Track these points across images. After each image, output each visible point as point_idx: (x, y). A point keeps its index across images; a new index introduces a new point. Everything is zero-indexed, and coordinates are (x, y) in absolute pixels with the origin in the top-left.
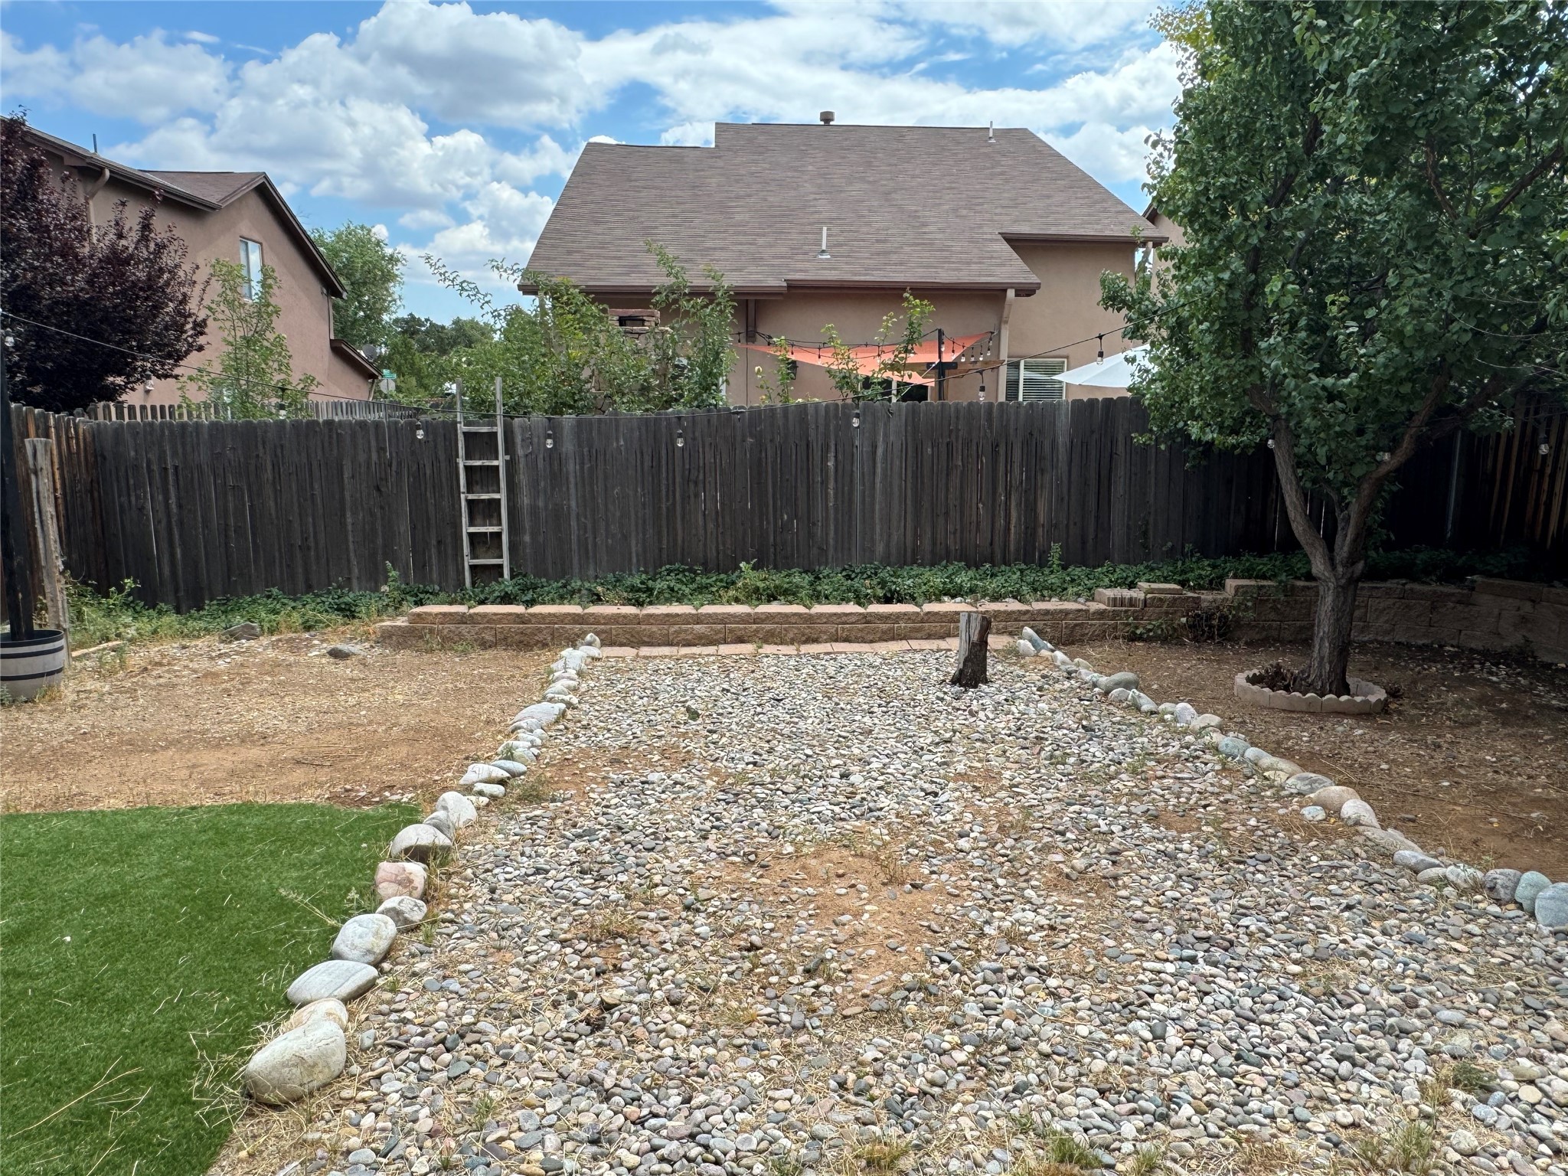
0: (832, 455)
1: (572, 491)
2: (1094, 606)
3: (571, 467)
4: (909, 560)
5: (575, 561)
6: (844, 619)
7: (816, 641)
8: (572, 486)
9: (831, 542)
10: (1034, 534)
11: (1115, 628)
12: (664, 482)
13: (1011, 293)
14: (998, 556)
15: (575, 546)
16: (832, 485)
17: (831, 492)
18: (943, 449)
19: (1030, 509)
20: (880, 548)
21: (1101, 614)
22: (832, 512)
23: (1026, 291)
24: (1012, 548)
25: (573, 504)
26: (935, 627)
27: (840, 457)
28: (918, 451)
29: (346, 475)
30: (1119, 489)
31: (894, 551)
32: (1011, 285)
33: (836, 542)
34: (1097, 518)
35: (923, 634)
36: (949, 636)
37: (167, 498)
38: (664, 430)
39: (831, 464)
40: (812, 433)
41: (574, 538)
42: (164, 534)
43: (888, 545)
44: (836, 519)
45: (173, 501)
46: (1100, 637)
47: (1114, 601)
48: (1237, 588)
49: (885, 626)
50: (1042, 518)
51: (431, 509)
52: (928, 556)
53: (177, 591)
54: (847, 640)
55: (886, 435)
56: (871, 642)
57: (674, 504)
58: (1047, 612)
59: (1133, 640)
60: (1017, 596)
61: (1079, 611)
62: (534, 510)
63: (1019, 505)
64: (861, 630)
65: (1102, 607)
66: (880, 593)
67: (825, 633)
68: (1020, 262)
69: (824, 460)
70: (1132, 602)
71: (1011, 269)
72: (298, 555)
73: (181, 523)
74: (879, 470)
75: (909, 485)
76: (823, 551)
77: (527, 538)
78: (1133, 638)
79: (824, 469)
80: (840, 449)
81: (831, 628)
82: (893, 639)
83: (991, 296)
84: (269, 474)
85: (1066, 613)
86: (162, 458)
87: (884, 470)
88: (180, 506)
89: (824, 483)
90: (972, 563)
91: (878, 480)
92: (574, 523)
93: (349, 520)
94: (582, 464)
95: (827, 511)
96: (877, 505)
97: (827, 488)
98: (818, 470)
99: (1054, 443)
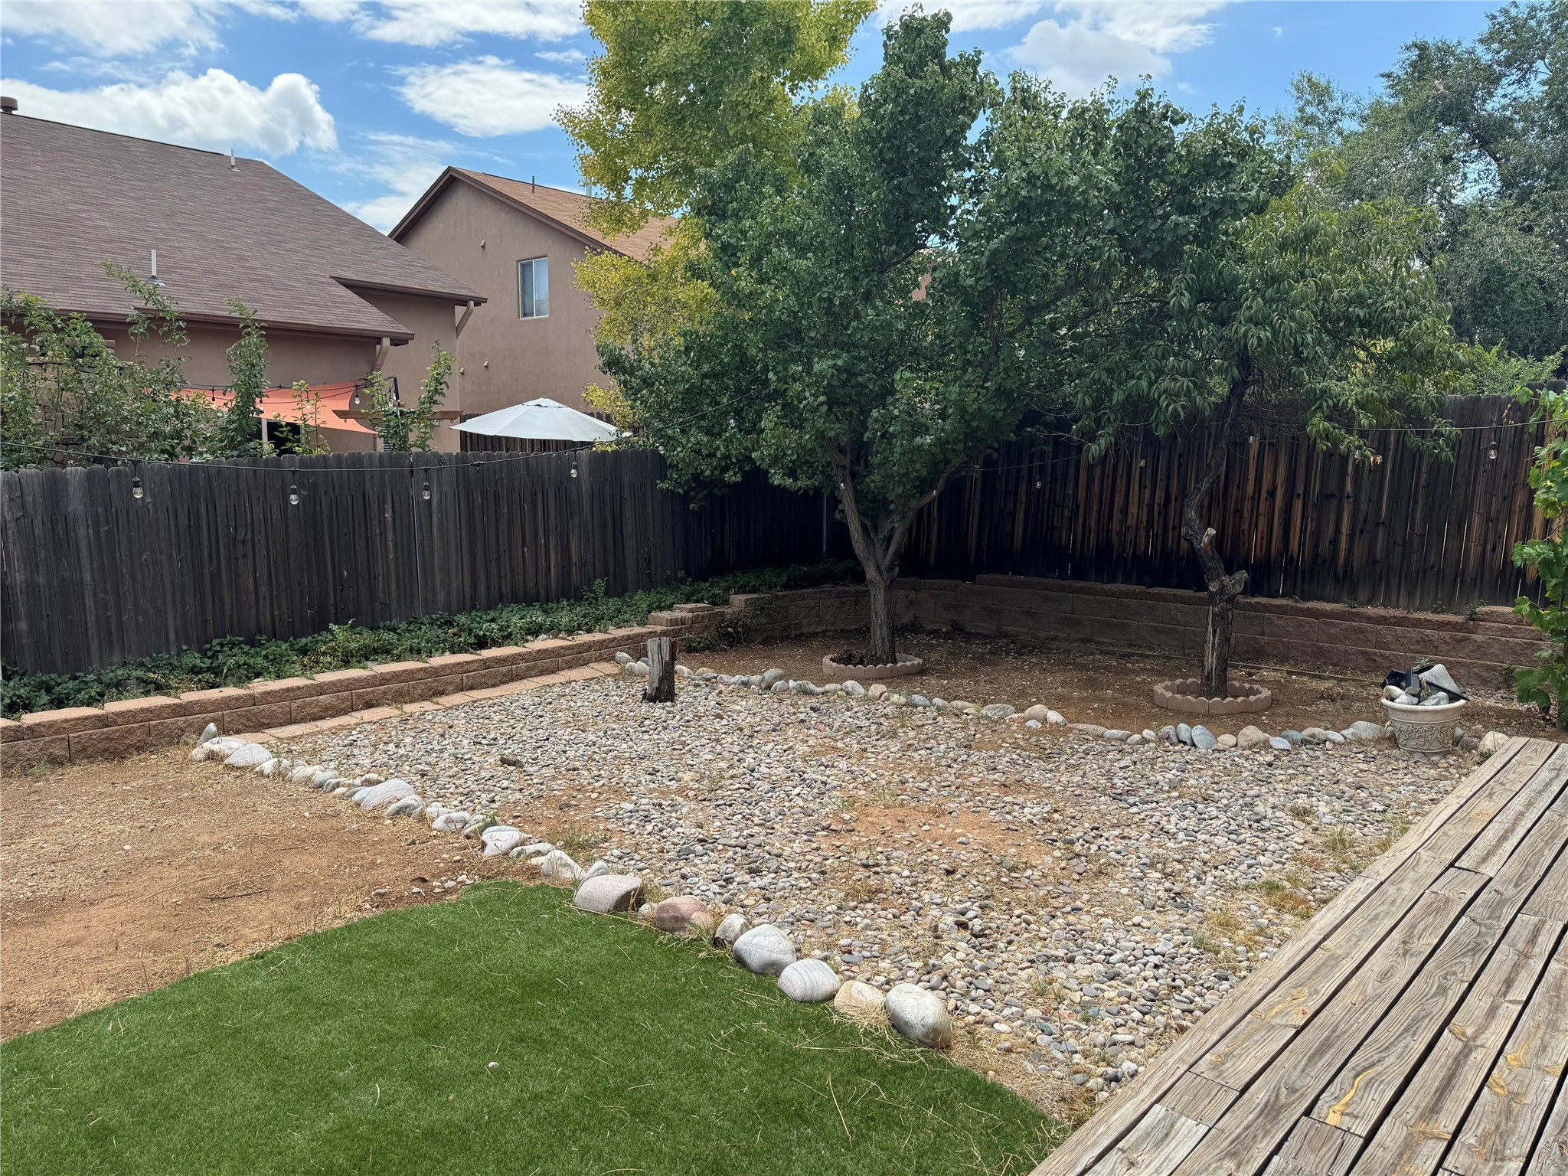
0: (388, 506)
1: (85, 561)
3: (82, 532)
4: (468, 606)
5: (94, 647)
6: (466, 667)
7: (442, 693)
8: (84, 553)
9: (394, 595)
10: (569, 572)
12: (206, 543)
13: (386, 342)
14: (543, 594)
15: (92, 629)
16: (390, 537)
17: (390, 544)
18: (491, 497)
19: (565, 551)
20: (441, 598)
21: (664, 634)
22: (392, 565)
23: (398, 341)
24: (553, 586)
25: (87, 577)
26: (546, 663)
27: (396, 506)
28: (470, 501)
30: (628, 529)
31: (454, 598)
32: (387, 334)
33: (399, 595)
34: (614, 554)
39: (388, 515)
40: (368, 484)
41: (91, 619)
43: (448, 594)
44: (397, 571)
47: (671, 622)
49: (504, 669)
50: (574, 558)
52: (483, 601)
55: (440, 485)
56: (497, 685)
57: (219, 568)
58: (629, 637)
59: (689, 653)
62: (31, 588)
63: (556, 548)
64: (485, 676)
65: (663, 628)
66: (471, 639)
67: (450, 683)
68: (375, 310)
69: (381, 510)
74: (435, 520)
76: (387, 607)
78: (693, 650)
79: (382, 520)
80: (396, 500)
82: (512, 680)
85: (640, 636)
87: (441, 520)
89: (383, 534)
90: (528, 600)
91: (435, 530)
92: (89, 601)
94: (97, 526)
95: (387, 564)
96: (436, 555)
97: (386, 540)
98: (376, 522)
99: (579, 489)
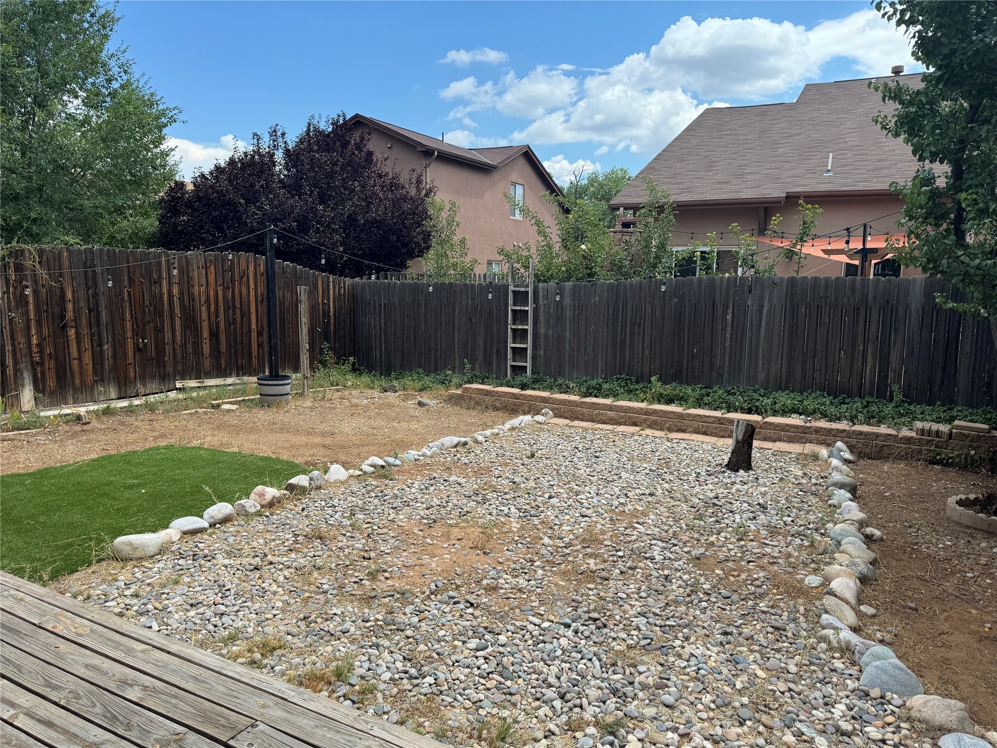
0: (730, 311)
1: (568, 327)
3: (568, 313)
4: (783, 387)
5: (567, 368)
8: (568, 323)
9: (726, 370)
10: (887, 376)
12: (620, 324)
14: (855, 391)
15: (567, 359)
16: (729, 331)
17: (728, 336)
18: (814, 310)
19: (884, 358)
20: (762, 377)
22: (728, 349)
25: (568, 334)
26: (771, 433)
27: (735, 312)
28: (795, 312)
29: (456, 312)
31: (771, 378)
33: (730, 370)
34: (944, 369)
36: (780, 440)
37: (380, 320)
38: (622, 292)
39: (729, 317)
40: (717, 296)
41: (567, 354)
42: (378, 337)
43: (768, 374)
44: (731, 353)
45: (382, 321)
46: (906, 457)
51: (495, 332)
52: (798, 386)
53: (381, 366)
55: (770, 299)
57: (625, 337)
58: (862, 433)
59: (934, 463)
61: (889, 435)
62: (547, 337)
63: (874, 355)
64: (716, 428)
67: (691, 427)
69: (725, 313)
72: (433, 352)
73: (385, 332)
74: (764, 323)
75: (786, 334)
76: (720, 375)
77: (542, 353)
79: (724, 320)
80: (735, 307)
81: (695, 424)
84: (422, 310)
86: (380, 299)
87: (768, 324)
88: (385, 324)
89: (724, 329)
90: (833, 393)
91: (763, 329)
92: (567, 346)
93: (456, 336)
94: (574, 311)
95: (725, 349)
96: (761, 347)
97: (725, 333)
98: (720, 321)
99: (907, 308)
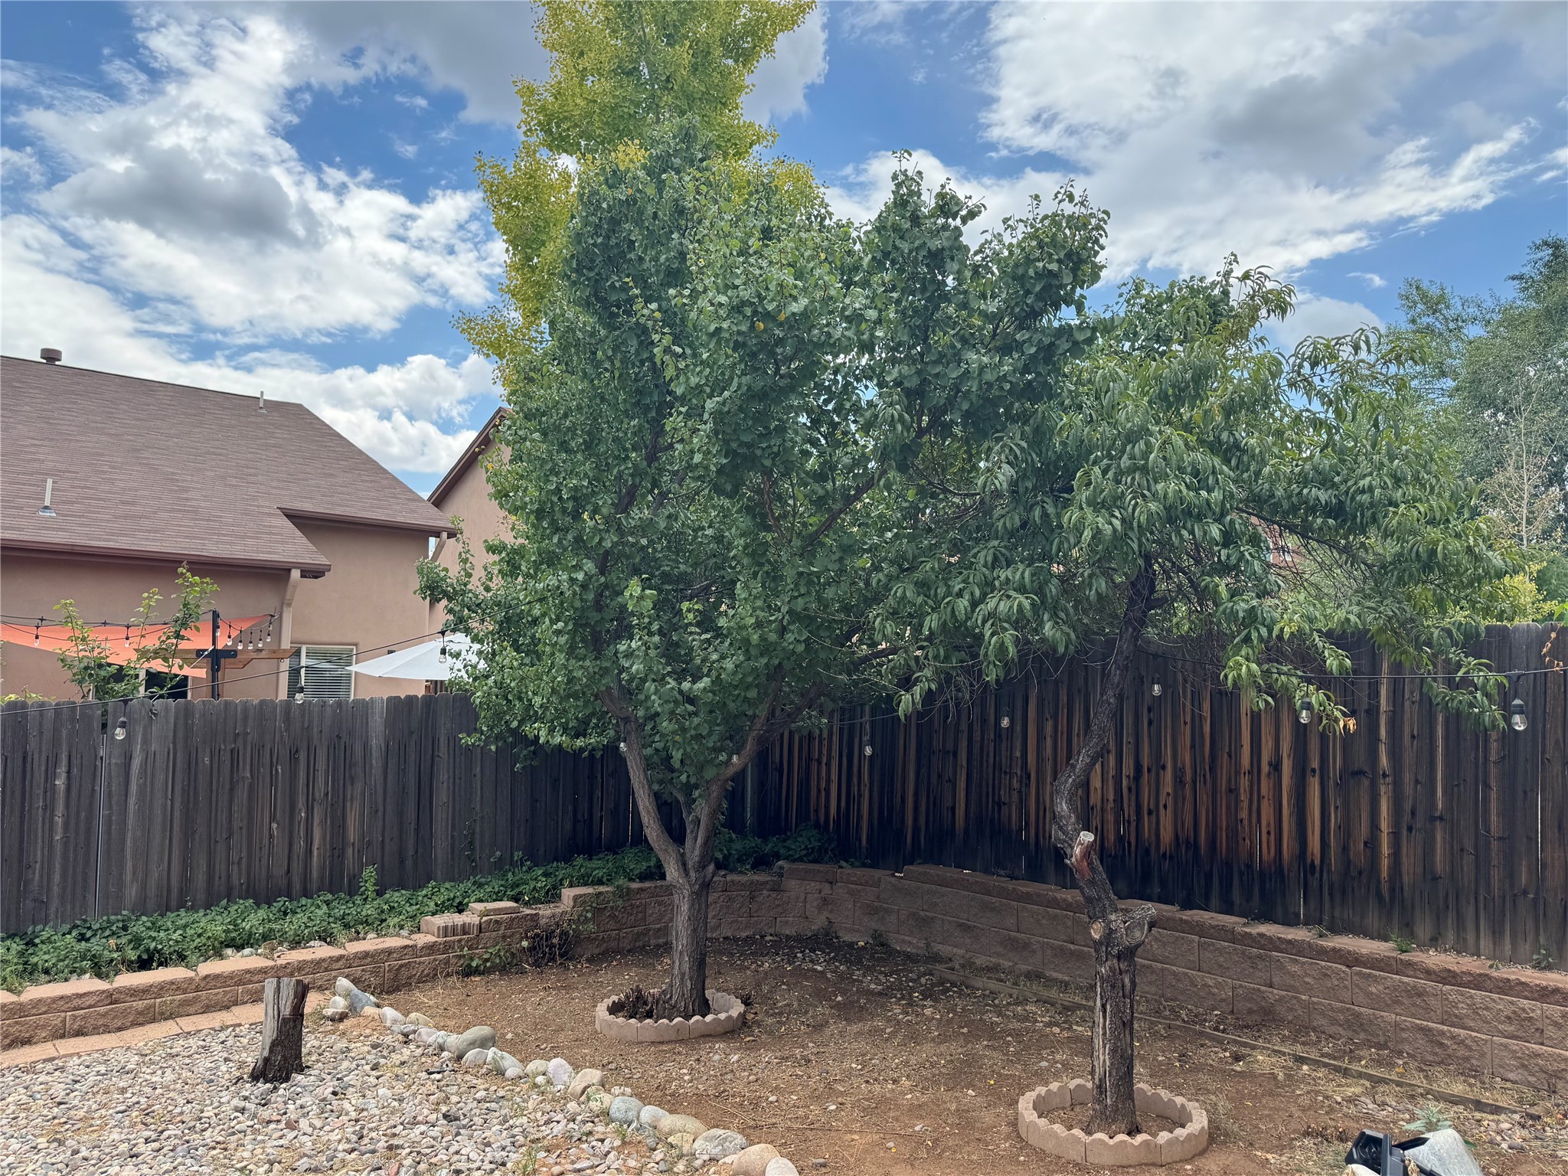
0: (62, 770)
2: (422, 939)
4: (174, 903)
6: (76, 1002)
7: (27, 1042)
9: (56, 889)
10: (342, 855)
11: (447, 962)
13: (295, 574)
14: (297, 886)
16: (60, 810)
17: (59, 820)
18: (226, 758)
19: (338, 826)
20: (132, 892)
21: (431, 948)
22: (58, 848)
23: (313, 573)
24: (315, 874)
26: (218, 994)
27: (75, 771)
28: (191, 764)
30: (442, 796)
31: (152, 891)
32: (297, 565)
33: (64, 889)
34: (417, 830)
35: (197, 1007)
36: (236, 1003)
39: (60, 782)
40: (32, 745)
43: (144, 886)
46: (429, 978)
47: (446, 931)
48: (576, 898)
49: (140, 1005)
50: (352, 834)
52: (201, 896)
54: (80, 1033)
55: (146, 742)
56: (120, 1029)
58: (366, 954)
59: (468, 975)
60: (326, 937)
61: (406, 947)
63: (323, 823)
64: (104, 1015)
65: (431, 939)
66: (132, 955)
67: (44, 1027)
68: (305, 540)
69: (50, 775)
70: (465, 929)
71: (294, 547)
74: (134, 788)
75: (177, 805)
76: (43, 904)
78: (468, 972)
79: (50, 790)
80: (74, 762)
81: (55, 1019)
82: (153, 1020)
83: (274, 575)
85: (389, 952)
87: (142, 789)
89: (49, 808)
90: (263, 898)
91: (132, 801)
95: (51, 847)
96: (129, 835)
97: (52, 815)
98: (41, 792)
99: (366, 746)
